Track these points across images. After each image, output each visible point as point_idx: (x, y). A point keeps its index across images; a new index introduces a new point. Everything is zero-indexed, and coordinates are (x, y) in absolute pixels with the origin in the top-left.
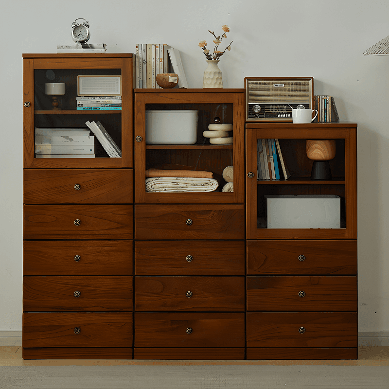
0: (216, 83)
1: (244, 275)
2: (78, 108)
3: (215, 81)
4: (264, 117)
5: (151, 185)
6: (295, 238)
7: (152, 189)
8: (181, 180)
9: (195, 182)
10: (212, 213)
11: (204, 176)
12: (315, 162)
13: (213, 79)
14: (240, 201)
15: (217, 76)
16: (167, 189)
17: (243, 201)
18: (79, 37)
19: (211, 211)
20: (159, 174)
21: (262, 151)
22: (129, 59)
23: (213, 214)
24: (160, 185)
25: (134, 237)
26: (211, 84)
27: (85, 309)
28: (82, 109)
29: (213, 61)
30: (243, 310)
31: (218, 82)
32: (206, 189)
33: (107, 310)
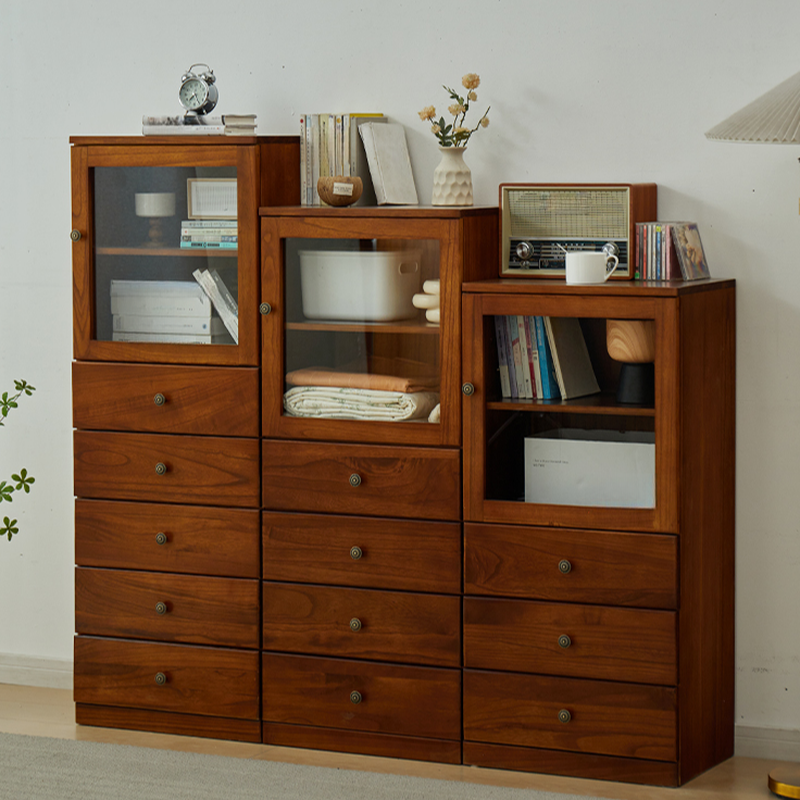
0: (450, 195)
1: (459, 592)
2: (184, 244)
3: (448, 191)
4: (537, 268)
5: (294, 401)
6: (556, 524)
7: (296, 409)
8: (350, 394)
9: (373, 400)
10: (400, 464)
11: (392, 387)
12: (624, 365)
13: (444, 186)
14: (452, 443)
15: (453, 180)
16: (322, 410)
17: (457, 443)
18: (193, 102)
19: (398, 459)
20: (310, 379)
21: (518, 340)
22: (250, 147)
23: (402, 467)
24: (311, 403)
25: (261, 505)
26: (441, 196)
27: (177, 638)
28: (189, 244)
29: (453, 150)
30: (458, 665)
31: (456, 194)
32: (393, 414)
33: (215, 643)
